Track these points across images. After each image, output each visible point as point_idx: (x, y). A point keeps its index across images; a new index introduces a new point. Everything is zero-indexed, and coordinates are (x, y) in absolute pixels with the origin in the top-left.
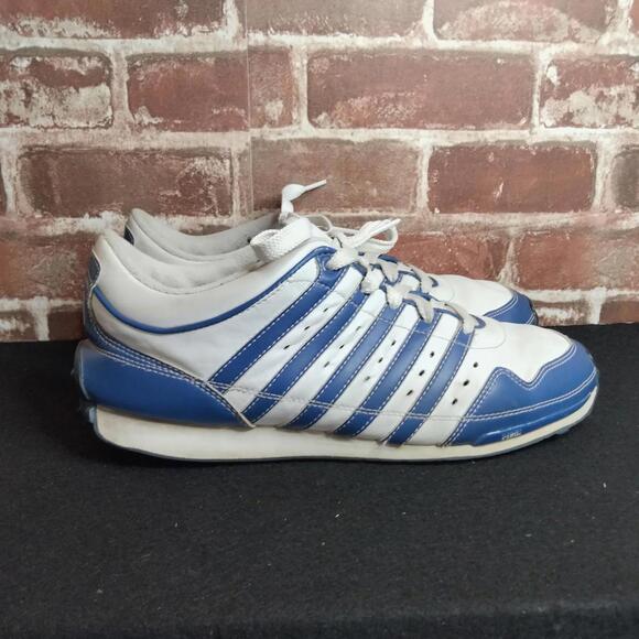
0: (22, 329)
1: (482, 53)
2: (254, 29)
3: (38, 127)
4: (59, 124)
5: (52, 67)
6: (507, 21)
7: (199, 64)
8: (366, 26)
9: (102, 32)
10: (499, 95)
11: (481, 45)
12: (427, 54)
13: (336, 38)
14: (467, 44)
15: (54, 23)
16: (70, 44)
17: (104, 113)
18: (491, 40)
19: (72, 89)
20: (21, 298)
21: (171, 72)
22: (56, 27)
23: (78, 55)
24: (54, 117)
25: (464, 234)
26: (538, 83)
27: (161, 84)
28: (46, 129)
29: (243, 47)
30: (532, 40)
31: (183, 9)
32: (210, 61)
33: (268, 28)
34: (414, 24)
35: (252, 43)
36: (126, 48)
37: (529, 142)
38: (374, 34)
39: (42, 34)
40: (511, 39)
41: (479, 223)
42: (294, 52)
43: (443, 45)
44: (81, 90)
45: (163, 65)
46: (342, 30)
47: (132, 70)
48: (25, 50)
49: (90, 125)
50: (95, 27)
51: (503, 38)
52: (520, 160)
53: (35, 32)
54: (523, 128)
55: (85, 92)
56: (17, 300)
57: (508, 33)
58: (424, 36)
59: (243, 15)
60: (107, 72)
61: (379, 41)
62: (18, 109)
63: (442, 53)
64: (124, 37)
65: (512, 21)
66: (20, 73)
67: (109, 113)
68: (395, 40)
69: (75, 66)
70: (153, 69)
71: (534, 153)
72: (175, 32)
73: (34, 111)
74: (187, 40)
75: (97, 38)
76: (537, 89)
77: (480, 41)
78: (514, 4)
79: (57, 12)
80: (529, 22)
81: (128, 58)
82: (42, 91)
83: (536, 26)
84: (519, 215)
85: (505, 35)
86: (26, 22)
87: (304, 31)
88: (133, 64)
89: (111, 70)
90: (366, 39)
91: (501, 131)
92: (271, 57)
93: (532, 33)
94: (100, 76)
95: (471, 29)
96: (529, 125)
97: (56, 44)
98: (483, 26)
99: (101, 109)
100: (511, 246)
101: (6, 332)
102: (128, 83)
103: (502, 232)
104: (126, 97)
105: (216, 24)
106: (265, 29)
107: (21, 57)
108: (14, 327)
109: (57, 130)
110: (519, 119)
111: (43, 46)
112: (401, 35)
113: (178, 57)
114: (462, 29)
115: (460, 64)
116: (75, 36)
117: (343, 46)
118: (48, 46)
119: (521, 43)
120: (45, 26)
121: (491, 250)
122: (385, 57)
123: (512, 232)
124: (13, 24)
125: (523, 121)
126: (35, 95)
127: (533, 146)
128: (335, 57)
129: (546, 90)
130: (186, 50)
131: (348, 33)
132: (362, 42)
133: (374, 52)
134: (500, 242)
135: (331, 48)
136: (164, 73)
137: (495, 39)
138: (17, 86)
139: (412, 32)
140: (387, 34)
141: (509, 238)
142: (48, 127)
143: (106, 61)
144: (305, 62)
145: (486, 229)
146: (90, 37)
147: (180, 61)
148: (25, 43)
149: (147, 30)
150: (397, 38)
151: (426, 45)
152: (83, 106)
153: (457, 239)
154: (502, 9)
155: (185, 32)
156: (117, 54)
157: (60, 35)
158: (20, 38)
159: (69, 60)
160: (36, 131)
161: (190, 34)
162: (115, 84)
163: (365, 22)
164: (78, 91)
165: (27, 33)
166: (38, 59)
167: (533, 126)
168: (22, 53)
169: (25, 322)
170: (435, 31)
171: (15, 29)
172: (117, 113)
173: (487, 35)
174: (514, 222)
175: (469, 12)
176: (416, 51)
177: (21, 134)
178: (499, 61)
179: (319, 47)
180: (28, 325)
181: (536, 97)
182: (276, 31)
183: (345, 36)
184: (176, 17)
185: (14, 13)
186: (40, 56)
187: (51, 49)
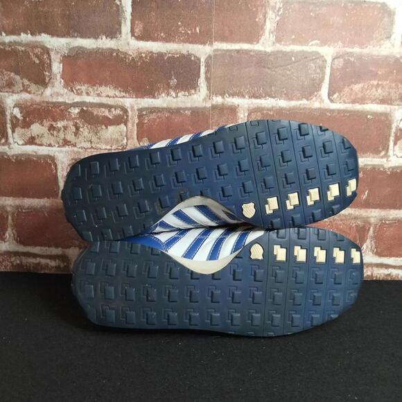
0: (62, 265)
1: (358, 111)
2: (216, 94)
3: (82, 148)
4: (94, 147)
5: (92, 113)
6: (375, 92)
7: (182, 114)
8: (285, 94)
9: (124, 94)
10: (368, 137)
11: (358, 107)
12: (323, 112)
13: (266, 101)
14: (349, 106)
15: (95, 88)
16: (104, 100)
17: (122, 141)
18: (364, 104)
19: (103, 127)
20: (63, 248)
21: (164, 118)
22: (97, 90)
23: (109, 107)
24: (91, 142)
25: (341, 220)
26: (394, 130)
27: (157, 126)
28: (86, 149)
29: (208, 105)
30: (391, 104)
31: (174, 82)
32: (188, 113)
33: (225, 94)
34: (316, 93)
35: (214, 103)
36: (137, 104)
37: (386, 166)
38: (290, 99)
39: (88, 94)
40: (377, 103)
41: (351, 214)
42: (240, 108)
43: (334, 106)
44: (109, 127)
45: (159, 114)
46: (271, 96)
47: (140, 116)
48: (77, 103)
49: (113, 148)
50: (120, 91)
51: (372, 103)
52: (381, 176)
53: (84, 93)
54: (382, 157)
55: (111, 128)
56: (60, 248)
57: (375, 100)
58: (322, 101)
59: (210, 86)
60: (125, 117)
61: (293, 103)
62: (70, 137)
63: (333, 111)
64: (137, 97)
65: (379, 93)
66: (73, 116)
67: (125, 141)
68: (303, 103)
69: (107, 113)
70: (153, 116)
71: (389, 173)
72: (168, 95)
73: (80, 139)
74: (175, 100)
75: (121, 97)
76: (393, 134)
77: (357, 104)
78: (380, 83)
79: (98, 82)
80: (389, 93)
81: (138, 110)
82: (85, 127)
83: (393, 96)
84: (377, 210)
85: (373, 101)
86: (79, 87)
87: (247, 96)
88: (141, 113)
89: (127, 116)
90: (286, 102)
91: (368, 159)
92: (225, 111)
93: (391, 99)
94: (121, 119)
95: (352, 97)
96: (386, 156)
97: (96, 100)
98: (359, 96)
99: (120, 139)
100: (371, 229)
101: (52, 267)
102: (137, 124)
103: (366, 221)
104: (136, 132)
105: (193, 91)
106: (223, 95)
107: (74, 107)
108: (57, 264)
109: (92, 150)
110: (380, 152)
111: (88, 101)
112: (307, 100)
113: (169, 110)
114: (346, 97)
115: (344, 118)
116: (108, 96)
117: (270, 106)
118: (91, 101)
119: (384, 106)
120: (91, 89)
121: (357, 231)
122: (297, 113)
123: (372, 220)
124: (72, 88)
125: (383, 153)
126: (81, 129)
127: (389, 169)
128: (265, 112)
129: (398, 135)
130: (174, 106)
131: (274, 98)
132: (282, 103)
133: (290, 109)
134: (364, 226)
135: (263, 106)
136: (159, 118)
137: (367, 103)
138: (71, 123)
139: (314, 98)
140: (298, 99)
141: (370, 224)
142: (87, 148)
143: (125, 111)
144: (246, 114)
145: (356, 218)
146: (117, 96)
147: (169, 112)
148: (78, 99)
149: (151, 94)
150: (304, 102)
151: (322, 106)
152: (109, 137)
153: (336, 224)
154: (373, 86)
155: (174, 95)
156: (132, 107)
157: (99, 95)
158: (75, 96)
159: (103, 109)
160: (80, 150)
161: (177, 97)
162: (130, 125)
163: (285, 92)
164: (107, 128)
165: (79, 93)
166: (85, 108)
167: (389, 156)
168: (75, 105)
169: (64, 262)
170: (329, 98)
171: (72, 91)
172: (129, 141)
173: (362, 100)
174: (374, 214)
175: (351, 87)
176: (316, 109)
177: (71, 152)
178: (369, 117)
179: (256, 106)
180: (65, 264)
181: (392, 138)
182: (229, 96)
183: (272, 100)
184: (169, 87)
185: (72, 82)
186: (86, 107)
187: (93, 103)
